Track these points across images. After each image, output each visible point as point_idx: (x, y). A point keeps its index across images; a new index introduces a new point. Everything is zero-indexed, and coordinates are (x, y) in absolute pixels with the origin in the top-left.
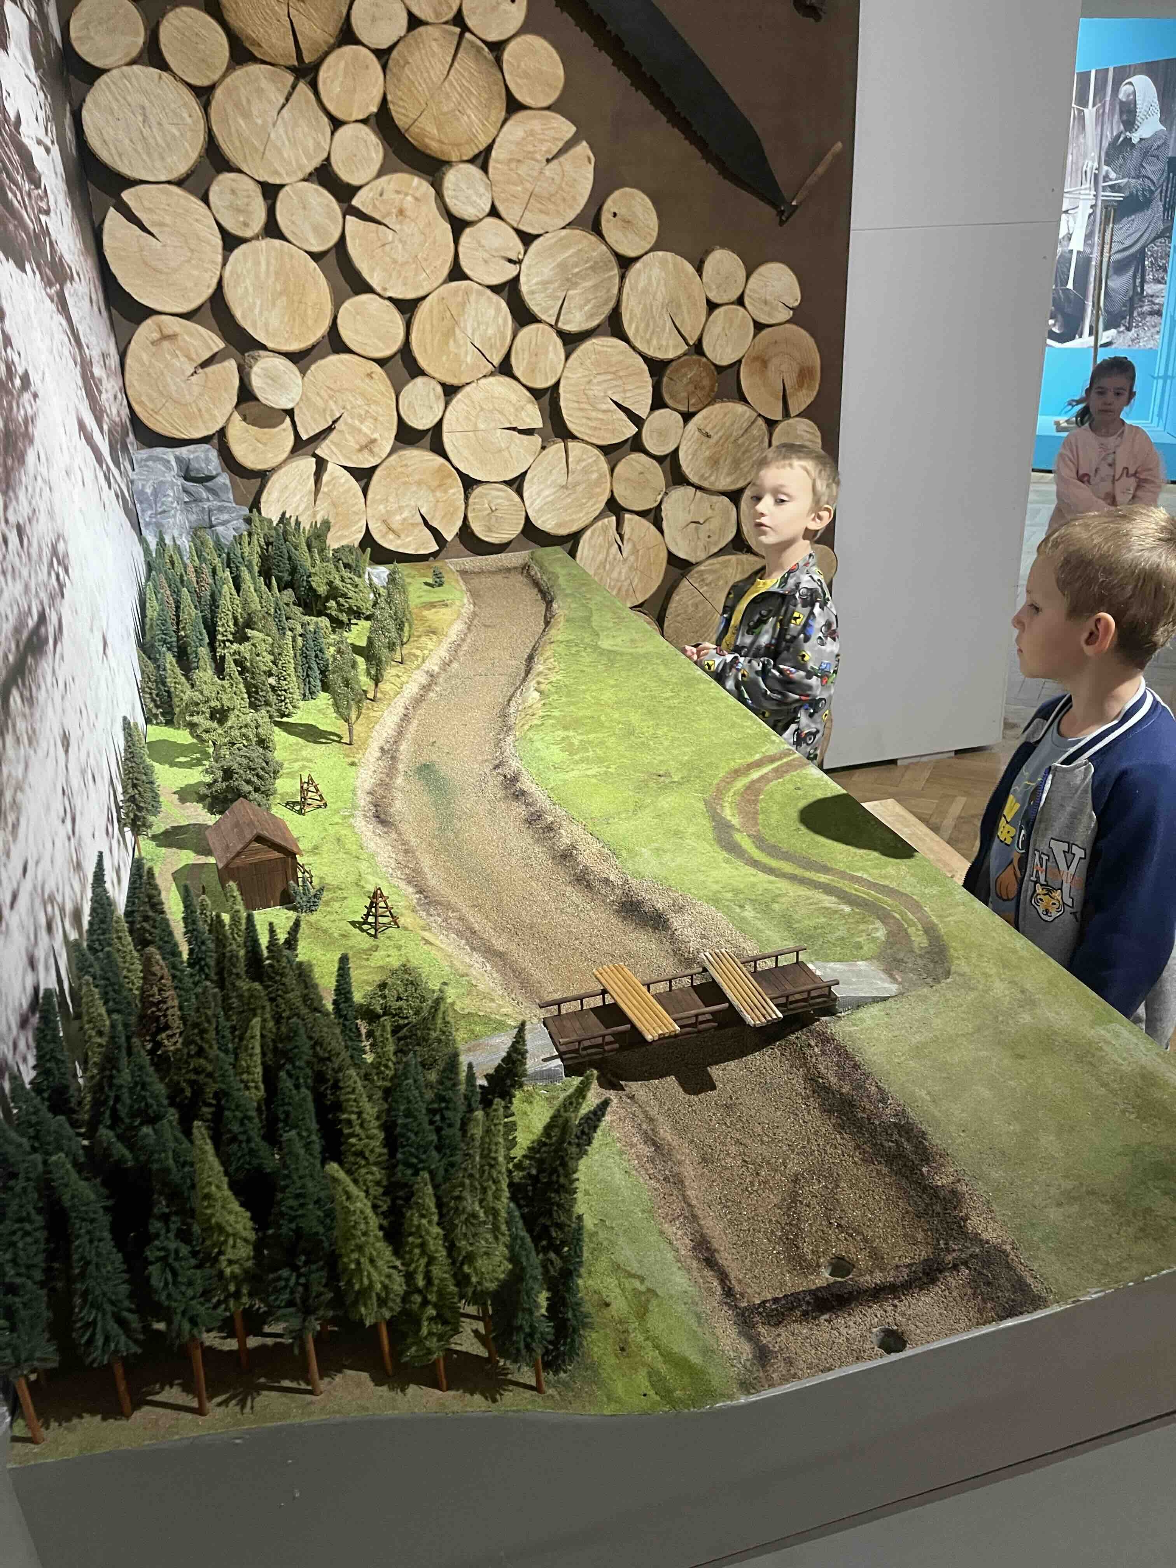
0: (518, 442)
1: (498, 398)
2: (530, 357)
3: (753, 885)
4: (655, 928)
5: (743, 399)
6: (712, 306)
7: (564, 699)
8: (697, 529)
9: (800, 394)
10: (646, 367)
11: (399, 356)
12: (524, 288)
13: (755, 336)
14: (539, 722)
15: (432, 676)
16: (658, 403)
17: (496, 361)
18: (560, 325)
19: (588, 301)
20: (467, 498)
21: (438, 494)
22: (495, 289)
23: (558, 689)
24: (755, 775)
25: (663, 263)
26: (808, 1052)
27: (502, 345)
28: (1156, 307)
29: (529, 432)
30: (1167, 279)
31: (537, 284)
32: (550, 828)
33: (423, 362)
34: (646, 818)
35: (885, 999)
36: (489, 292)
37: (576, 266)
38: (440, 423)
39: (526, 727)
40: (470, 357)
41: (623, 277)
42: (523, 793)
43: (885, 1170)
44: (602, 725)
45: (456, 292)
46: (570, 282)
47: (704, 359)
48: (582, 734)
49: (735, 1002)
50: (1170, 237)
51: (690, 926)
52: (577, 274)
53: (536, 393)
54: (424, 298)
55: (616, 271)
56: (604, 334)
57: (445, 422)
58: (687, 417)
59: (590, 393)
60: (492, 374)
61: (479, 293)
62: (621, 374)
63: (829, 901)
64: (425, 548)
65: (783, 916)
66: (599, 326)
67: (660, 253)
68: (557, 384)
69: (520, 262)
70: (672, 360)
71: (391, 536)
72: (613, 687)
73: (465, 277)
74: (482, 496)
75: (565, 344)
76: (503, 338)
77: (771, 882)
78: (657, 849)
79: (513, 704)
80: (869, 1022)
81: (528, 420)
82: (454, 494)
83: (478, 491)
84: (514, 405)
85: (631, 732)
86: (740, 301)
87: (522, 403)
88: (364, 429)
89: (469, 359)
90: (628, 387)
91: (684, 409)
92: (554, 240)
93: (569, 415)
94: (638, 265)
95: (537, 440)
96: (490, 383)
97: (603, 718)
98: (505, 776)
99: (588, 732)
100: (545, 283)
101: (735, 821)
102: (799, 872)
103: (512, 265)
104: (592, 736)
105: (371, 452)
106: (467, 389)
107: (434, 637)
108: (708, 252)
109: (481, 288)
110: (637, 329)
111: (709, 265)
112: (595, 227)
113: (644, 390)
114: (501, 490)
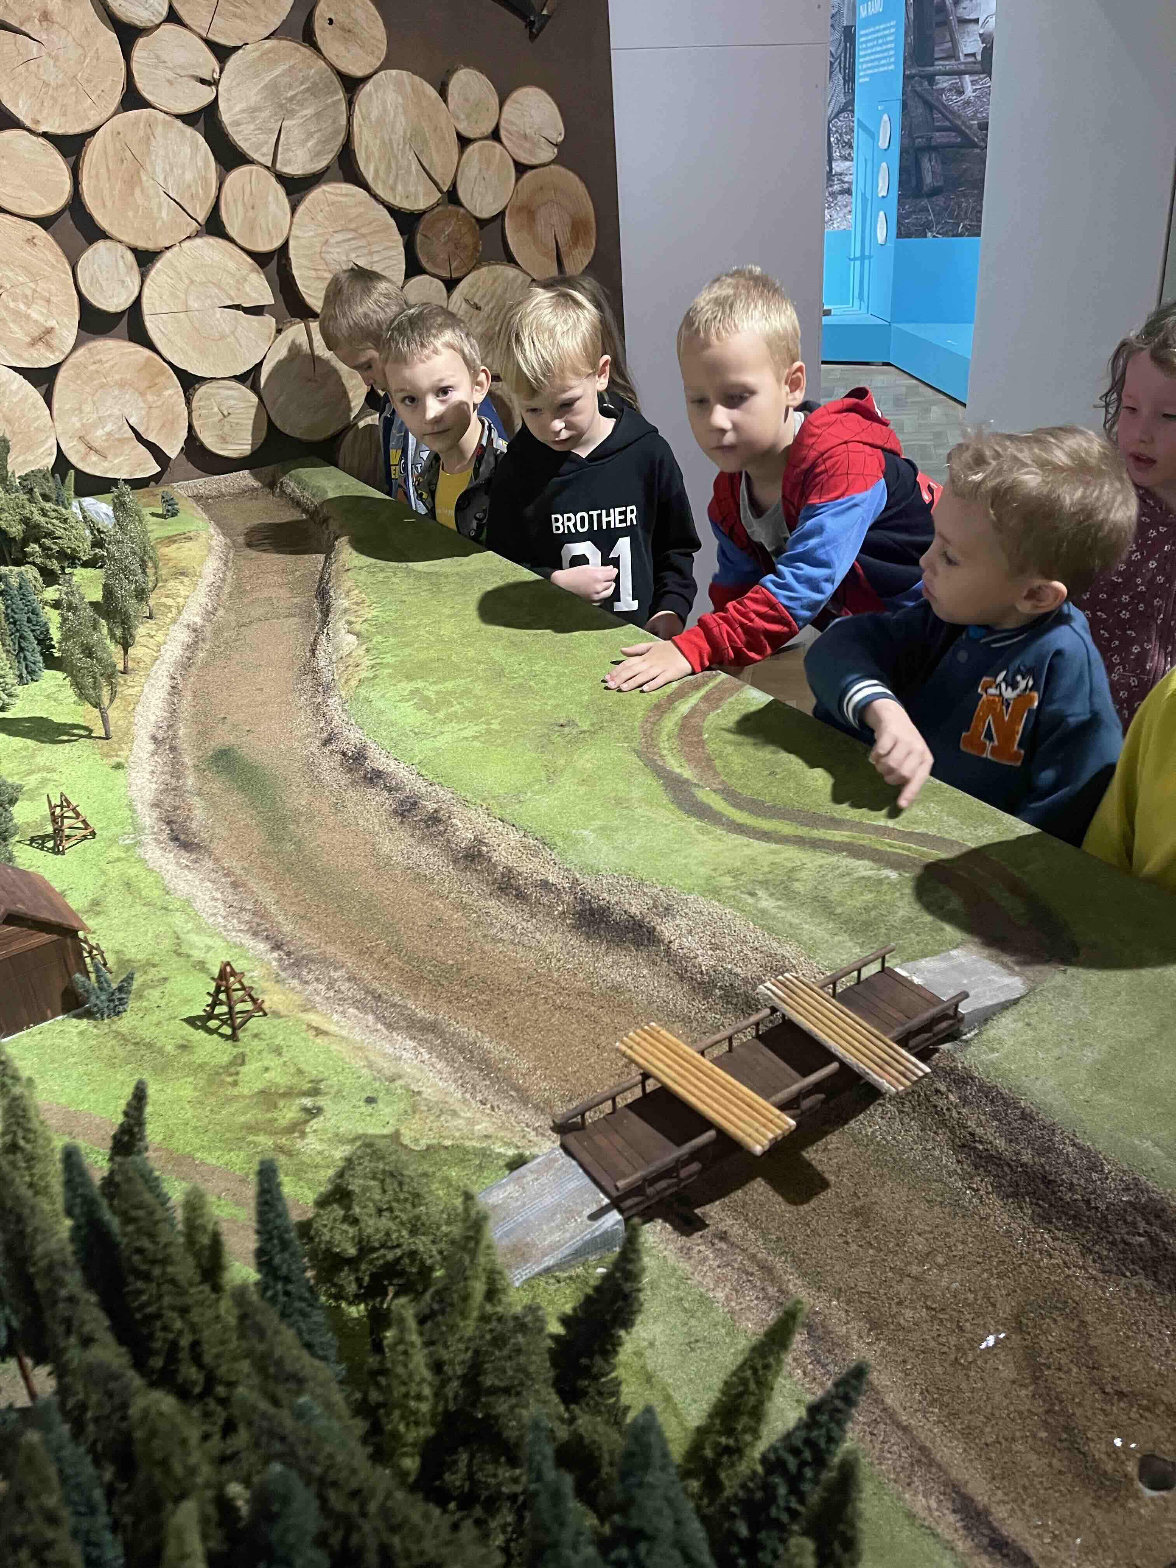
0: (244, 323)
1: (211, 266)
2: (246, 211)
3: (753, 860)
4: (638, 944)
5: (511, 260)
6: (464, 142)
7: (392, 640)
9: (576, 252)
10: (392, 222)
11: (67, 214)
12: (226, 116)
13: (517, 180)
14: (370, 674)
15: (195, 630)
16: (414, 268)
17: (202, 217)
18: (278, 166)
19: (310, 135)
20: (188, 402)
21: (150, 398)
22: (188, 119)
23: (380, 628)
24: (684, 707)
25: (399, 85)
26: (941, 1103)
27: (206, 196)
28: (846, 186)
29: (257, 311)
30: (854, 155)
31: (243, 111)
32: (434, 819)
33: (102, 220)
34: (567, 784)
35: (1016, 1002)
36: (179, 123)
37: (290, 87)
38: (138, 301)
39: (353, 683)
40: (166, 212)
41: (350, 103)
42: (378, 774)
43: (1148, 1285)
44: (458, 668)
45: (136, 123)
46: (285, 110)
47: (462, 210)
48: (435, 683)
49: (851, 1060)
50: (853, 111)
51: (690, 932)
52: (292, 99)
53: (260, 259)
54: (92, 133)
55: (341, 95)
56: (335, 180)
57: (145, 300)
58: (451, 284)
59: (328, 257)
60: (198, 234)
61: (166, 125)
62: (363, 231)
63: (864, 868)
64: (143, 471)
65: (815, 899)
66: (328, 168)
67: (394, 72)
68: (285, 245)
69: (215, 83)
70: (424, 212)
71: (94, 458)
72: (450, 617)
73: (145, 104)
74: (208, 397)
75: (288, 194)
76: (207, 186)
77: (774, 852)
78: (603, 829)
79: (320, 654)
80: (1010, 1042)
81: (254, 295)
82: (171, 396)
83: (202, 391)
84: (234, 275)
85: (498, 673)
86: (495, 135)
87: (244, 272)
88: (35, 315)
89: (164, 214)
90: (375, 248)
91: (446, 275)
92: (258, 53)
93: (307, 287)
94: (368, 87)
95: (270, 321)
96: (197, 247)
97: (454, 658)
98: (344, 754)
99: (444, 680)
100: (253, 110)
101: (687, 773)
102: (802, 831)
103: (205, 88)
104: (450, 685)
105: (49, 346)
106: (168, 254)
107: (186, 579)
108: (450, 73)
109: (167, 118)
110: (377, 171)
111: (454, 88)
112: (308, 38)
113: (392, 253)
114: (231, 388)
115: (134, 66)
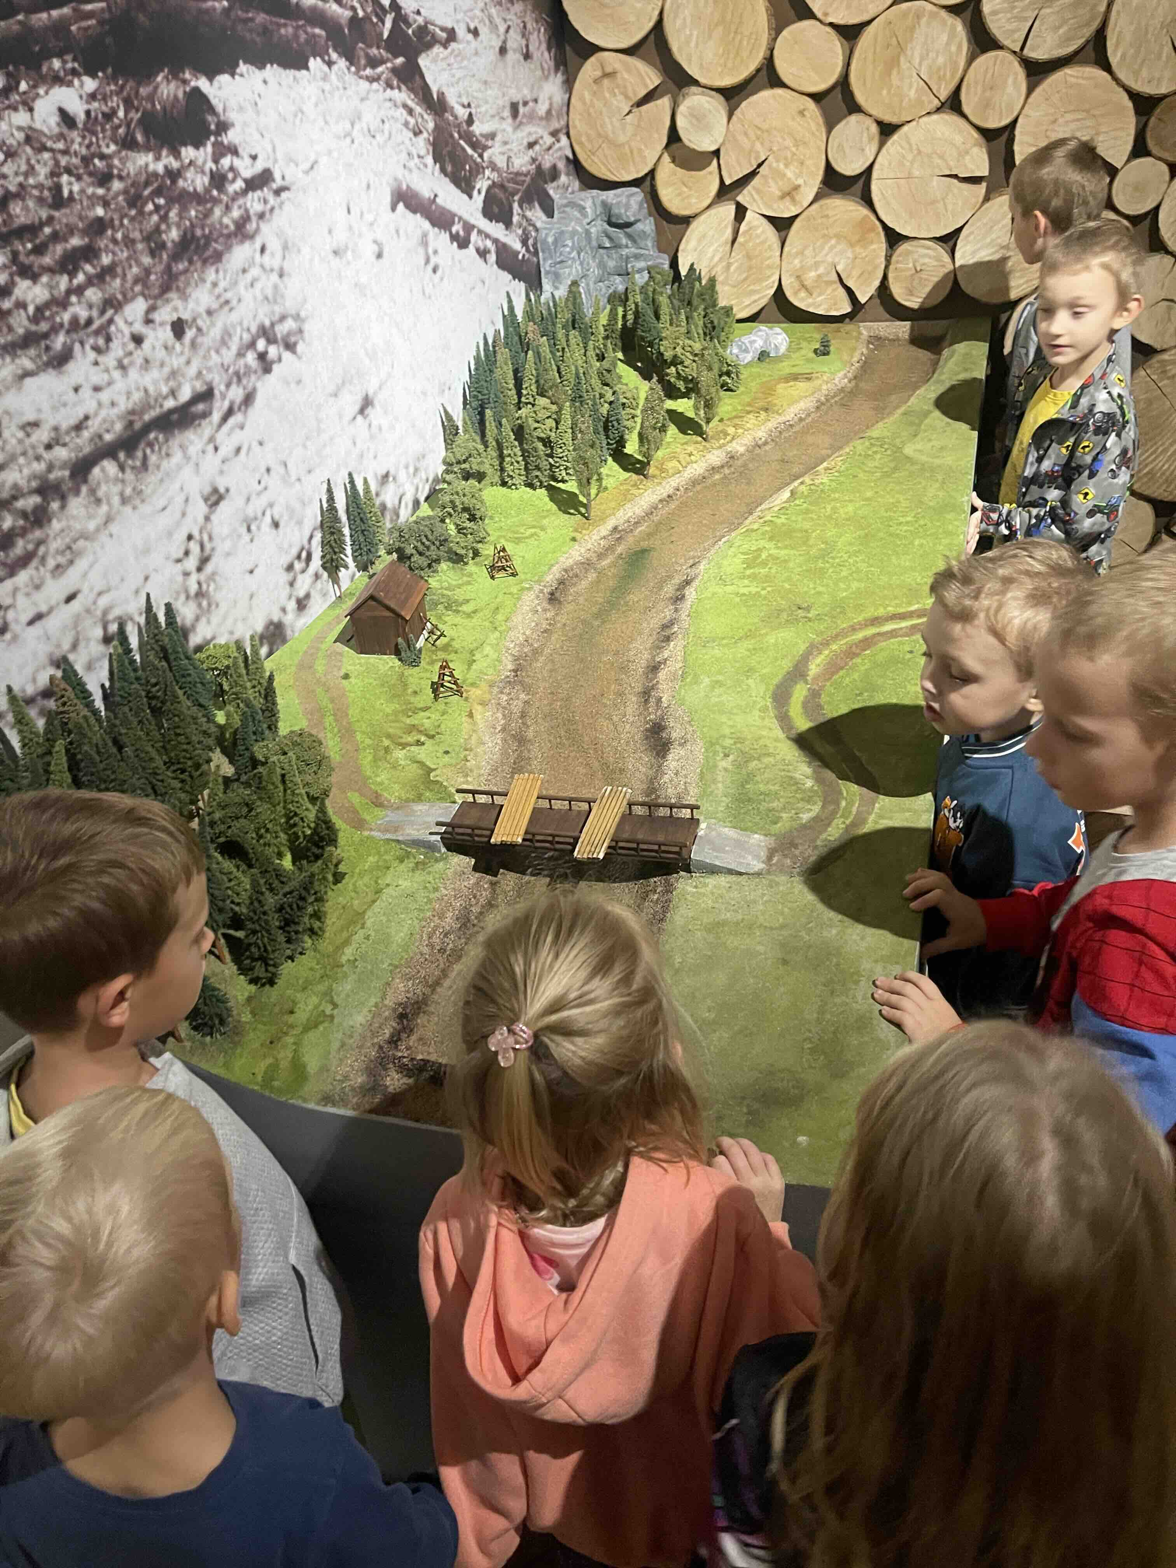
0: (956, 191)
1: (940, 140)
2: (984, 91)
8: (1169, 308)
10: (1130, 107)
11: (835, 90)
12: (986, 8)
16: (1140, 149)
17: (944, 95)
18: (1025, 52)
19: (1064, 22)
20: (889, 256)
21: (858, 249)
22: (955, 9)
27: (953, 76)
29: (974, 180)
31: (1003, 2)
33: (860, 98)
36: (943, 13)
38: (870, 169)
40: (914, 91)
45: (905, 15)
53: (988, 135)
54: (869, 23)
56: (1082, 62)
57: (876, 167)
60: (938, 110)
61: (933, 15)
62: (1099, 113)
64: (837, 309)
66: (1076, 51)
68: (1013, 124)
71: (802, 294)
74: (908, 253)
75: (1029, 75)
76: (955, 68)
81: (972, 166)
82: (875, 251)
83: (904, 247)
84: (958, 148)
87: (968, 146)
88: (789, 174)
91: (1172, 158)
95: (982, 188)
96: (933, 122)
100: (1012, 1)
105: (793, 200)
106: (905, 128)
109: (934, 9)
110: (1123, 56)
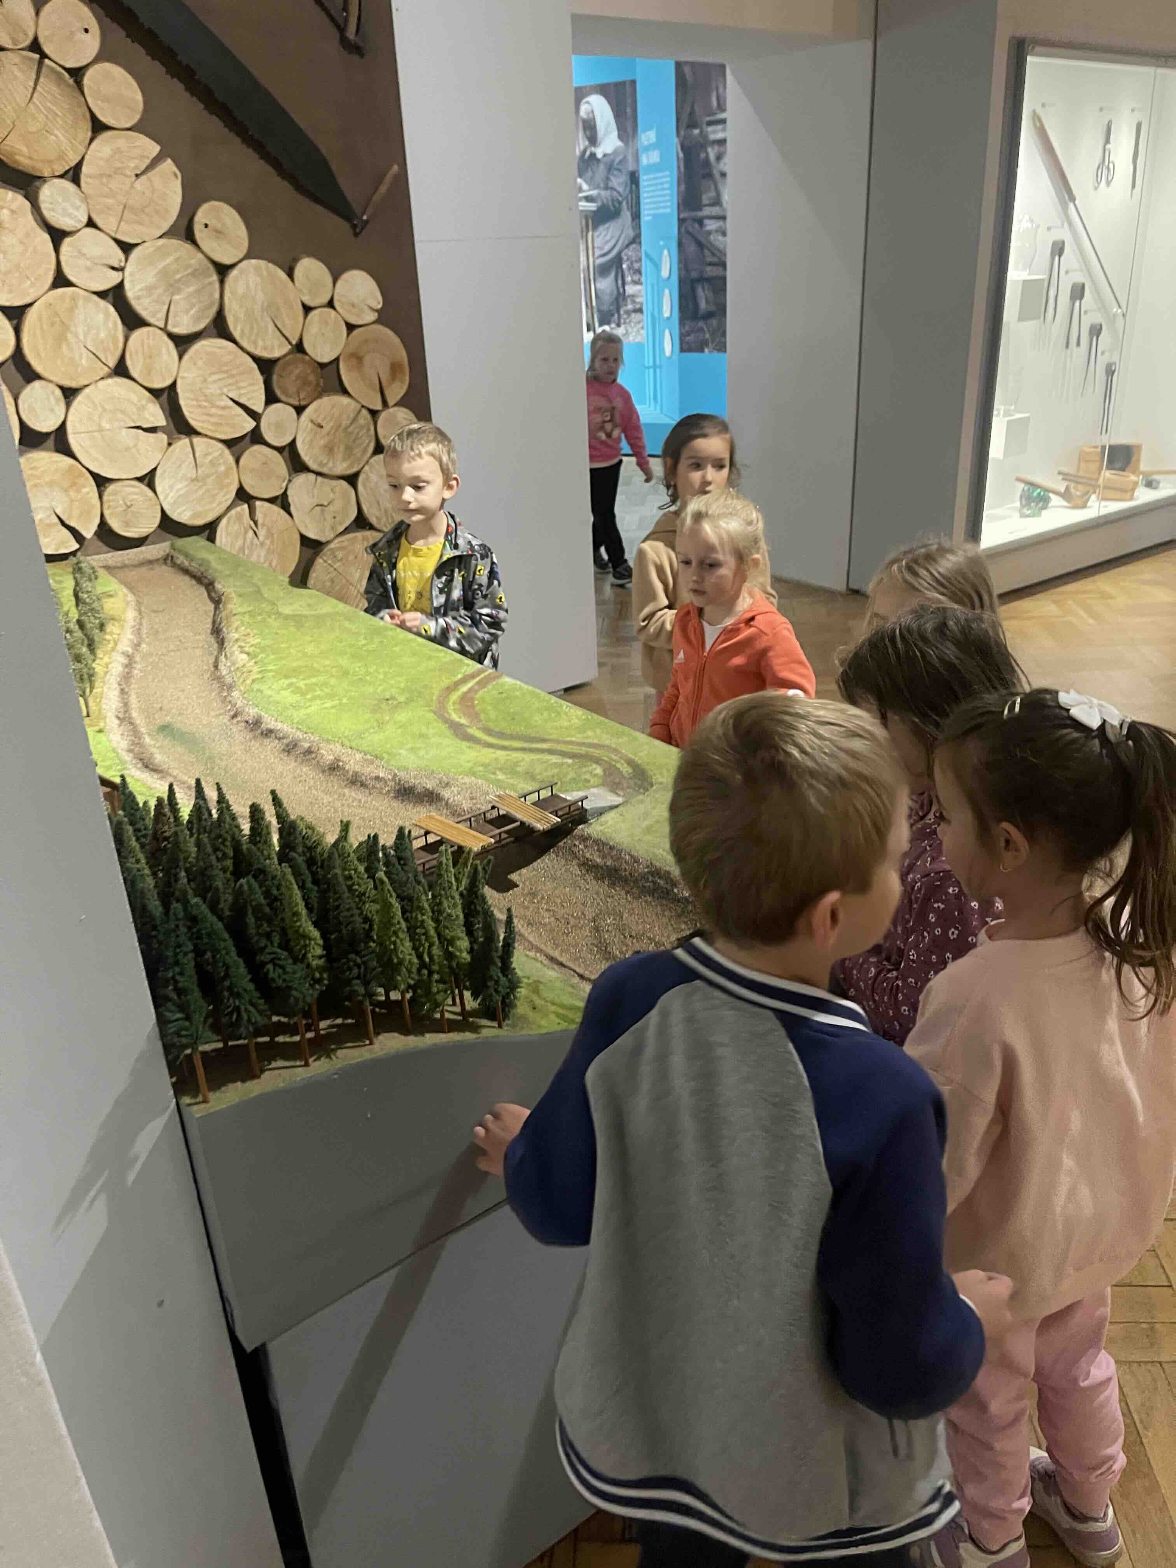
1: (118, 398)
2: (145, 359)
3: (496, 759)
4: (431, 802)
5: (345, 392)
6: (307, 309)
7: (272, 657)
8: (322, 511)
9: (394, 386)
10: (255, 366)
11: (10, 362)
12: (130, 292)
13: (348, 334)
14: (259, 676)
15: (128, 656)
16: (271, 398)
17: (112, 362)
19: (192, 306)
20: (101, 497)
21: (72, 493)
22: (102, 295)
23: (263, 649)
24: (464, 689)
25: (257, 269)
27: (116, 349)
28: (638, 306)
29: (152, 430)
30: (642, 281)
31: (141, 290)
32: (309, 751)
34: (390, 730)
35: (616, 806)
36: (95, 297)
37: (177, 272)
38: (64, 424)
39: (249, 682)
40: (85, 360)
41: (222, 282)
42: (271, 731)
44: (319, 671)
46: (173, 288)
47: (307, 358)
48: (303, 679)
49: (525, 820)
51: (459, 793)
52: (180, 280)
53: (155, 393)
54: (30, 305)
55: (215, 278)
56: (210, 336)
57: (68, 424)
58: (299, 410)
59: (208, 392)
60: (109, 376)
61: (85, 299)
62: (234, 372)
63: (554, 759)
64: (66, 547)
65: (527, 773)
66: (205, 328)
67: (254, 261)
68: (174, 385)
69: (122, 269)
70: (278, 359)
72: (311, 642)
73: (69, 284)
74: (115, 493)
76: (115, 342)
77: (507, 755)
78: (412, 749)
79: (221, 667)
80: (612, 821)
81: (152, 419)
82: (88, 493)
83: (111, 488)
84: (135, 405)
85: (346, 673)
86: (331, 304)
87: (144, 402)
89: (84, 361)
90: (242, 384)
91: (296, 403)
92: (152, 249)
93: (191, 412)
94: (235, 272)
96: (109, 385)
97: (315, 665)
98: (247, 722)
99: (309, 677)
100: (150, 289)
101: (463, 721)
102: (526, 745)
103: (114, 273)
104: (314, 680)
107: (116, 623)
108: (296, 260)
109: (86, 294)
110: (242, 330)
111: (298, 271)
112: (190, 237)
113: (256, 387)
114: (134, 487)
115: (63, 258)
